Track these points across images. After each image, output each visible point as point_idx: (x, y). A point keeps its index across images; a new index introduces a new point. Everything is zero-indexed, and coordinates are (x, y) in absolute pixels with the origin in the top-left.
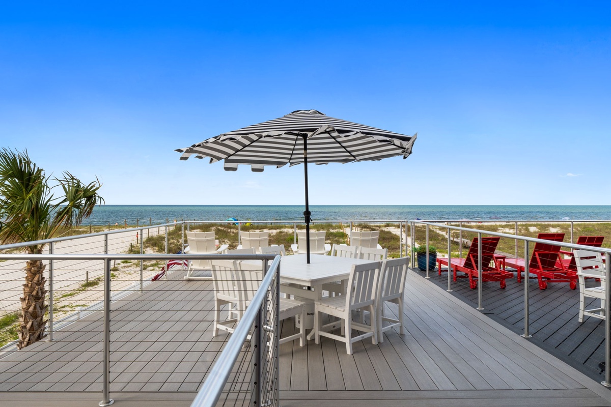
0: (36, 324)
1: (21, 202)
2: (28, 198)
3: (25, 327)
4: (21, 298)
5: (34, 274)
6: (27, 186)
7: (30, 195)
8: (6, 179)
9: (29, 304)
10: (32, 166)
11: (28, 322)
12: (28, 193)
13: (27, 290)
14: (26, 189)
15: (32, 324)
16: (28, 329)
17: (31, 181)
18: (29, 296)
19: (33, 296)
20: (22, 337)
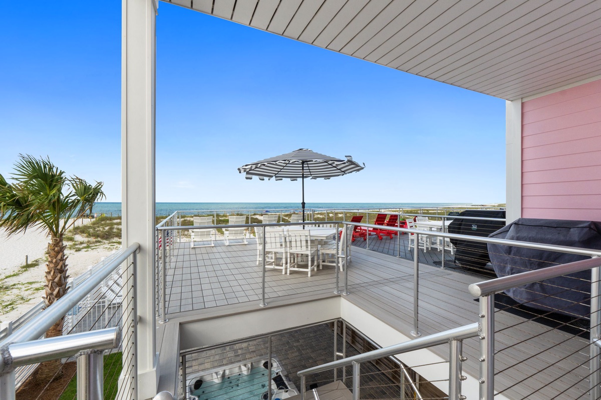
0: (61, 290)
1: (46, 197)
2: (52, 194)
3: (52, 294)
4: (46, 272)
5: (58, 253)
6: (50, 186)
7: (54, 192)
8: (31, 180)
9: (54, 276)
10: (55, 170)
11: (54, 290)
12: (51, 190)
13: (52, 265)
14: (50, 187)
15: (59, 291)
16: (55, 295)
17: (55, 181)
18: (55, 269)
19: (57, 269)
20: (49, 301)
